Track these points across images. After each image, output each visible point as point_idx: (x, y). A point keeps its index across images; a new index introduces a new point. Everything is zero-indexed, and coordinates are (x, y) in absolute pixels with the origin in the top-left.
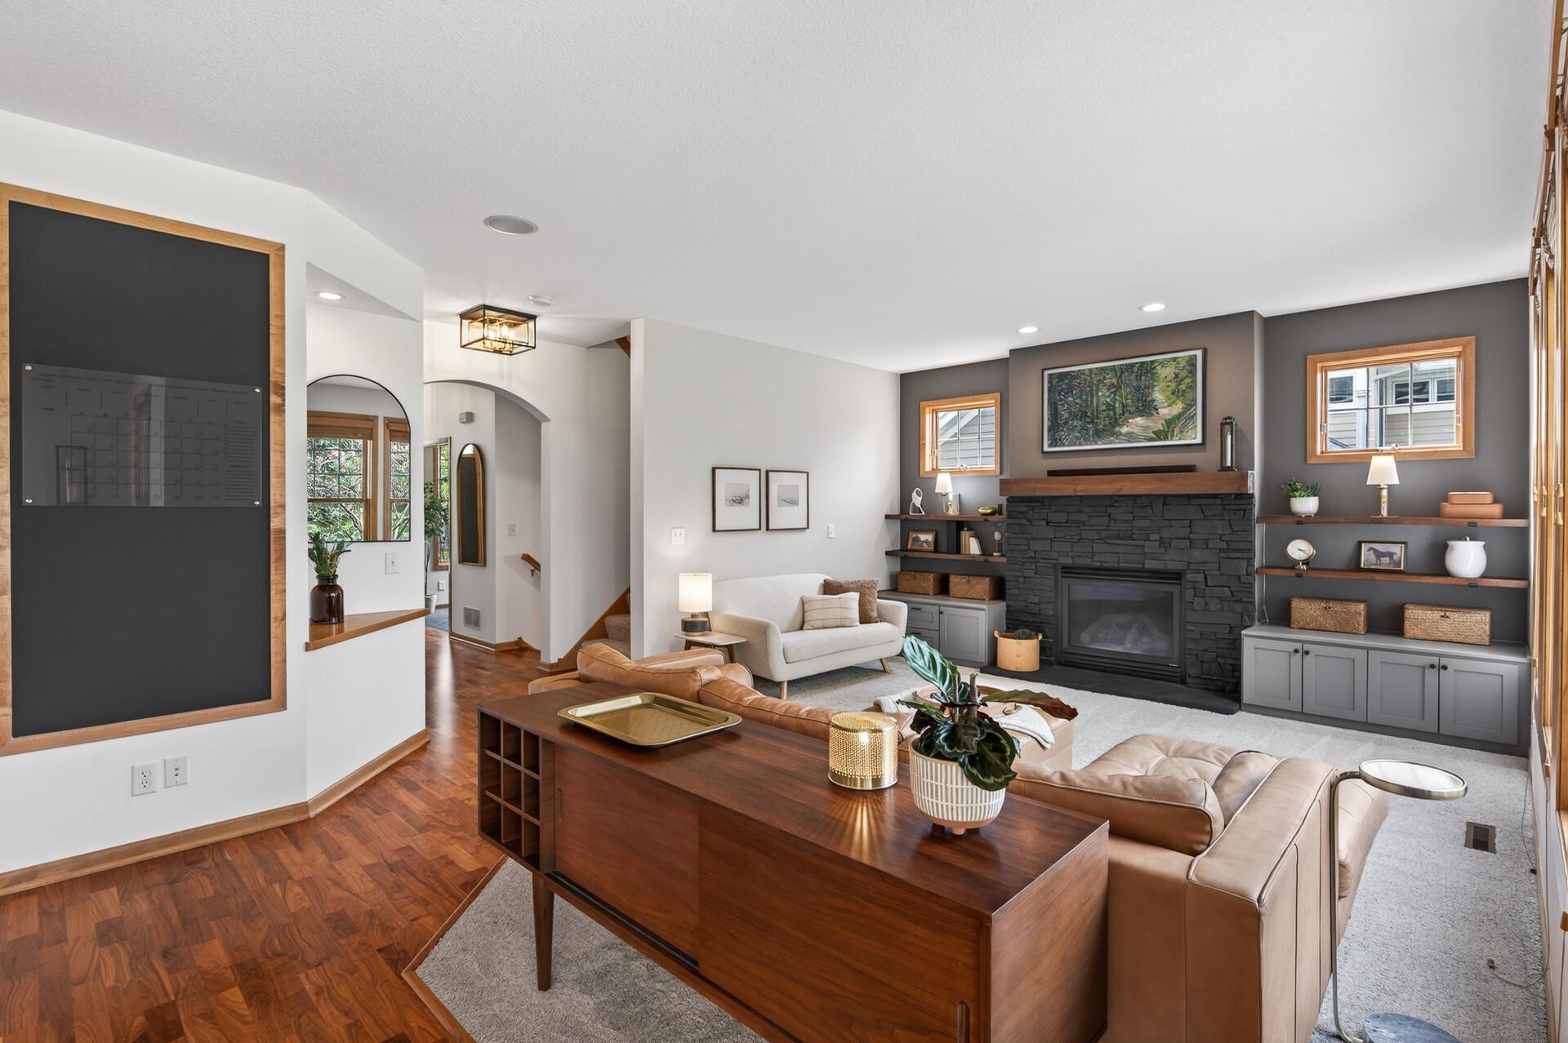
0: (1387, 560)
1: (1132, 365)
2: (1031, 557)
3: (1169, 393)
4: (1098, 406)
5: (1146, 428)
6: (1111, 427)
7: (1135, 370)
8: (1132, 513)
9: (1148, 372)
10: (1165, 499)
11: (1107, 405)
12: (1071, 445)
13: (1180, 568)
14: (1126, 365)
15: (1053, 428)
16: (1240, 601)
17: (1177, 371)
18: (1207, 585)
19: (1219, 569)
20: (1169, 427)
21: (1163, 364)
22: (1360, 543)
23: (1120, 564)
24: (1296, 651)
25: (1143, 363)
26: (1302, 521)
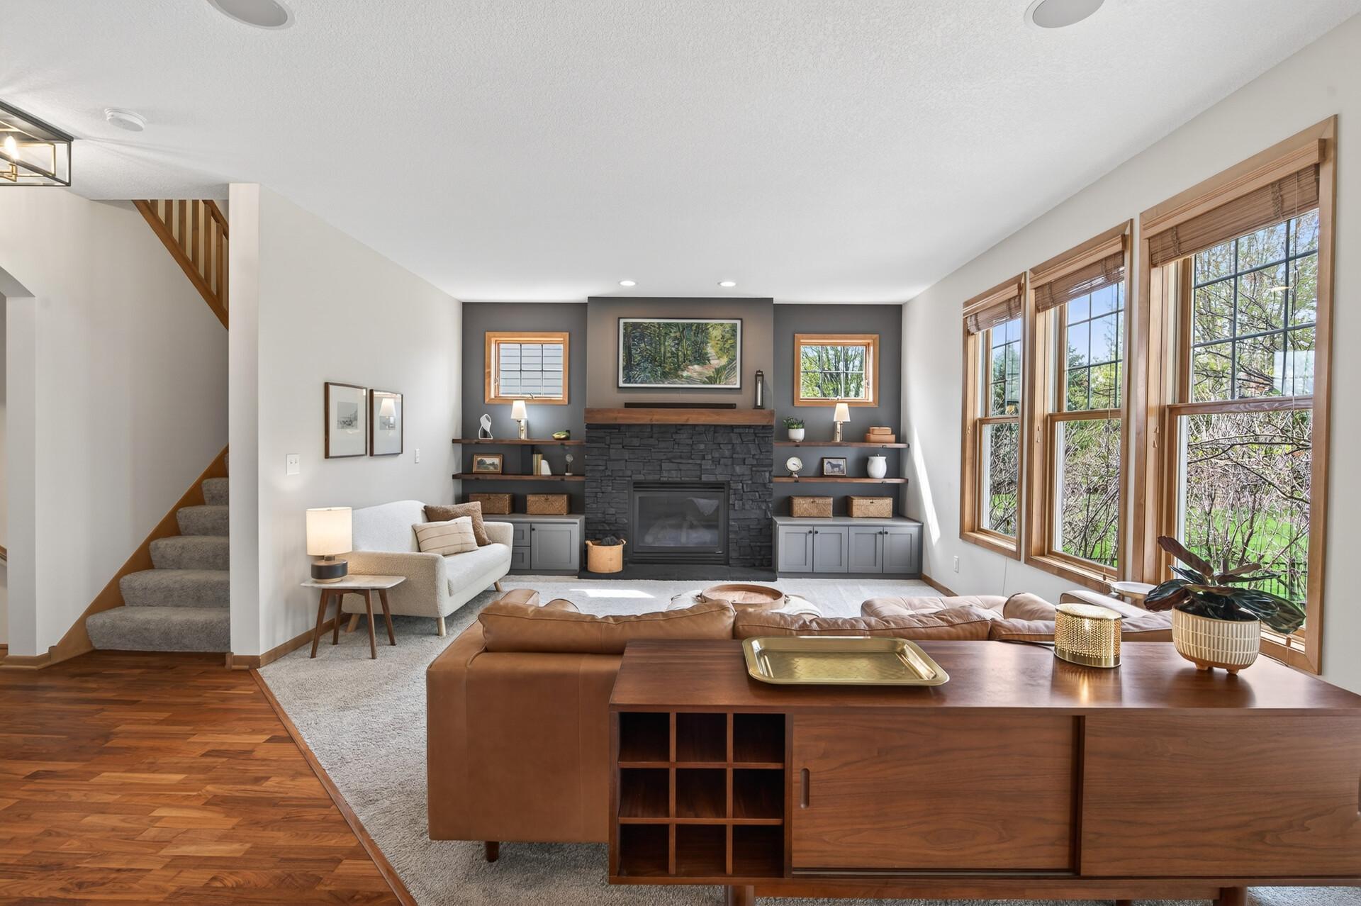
0: (836, 469)
1: (692, 325)
2: (608, 476)
3: (717, 350)
4: (665, 352)
5: (700, 374)
6: (674, 373)
7: (694, 328)
8: (692, 438)
9: (703, 331)
10: (716, 428)
11: (672, 353)
12: (642, 383)
13: (724, 479)
14: (687, 324)
15: (628, 367)
16: (765, 501)
17: (724, 333)
18: (744, 492)
19: (751, 479)
20: (718, 374)
21: (714, 326)
22: (822, 459)
23: (683, 479)
24: (810, 532)
25: (699, 324)
26: (797, 444)
